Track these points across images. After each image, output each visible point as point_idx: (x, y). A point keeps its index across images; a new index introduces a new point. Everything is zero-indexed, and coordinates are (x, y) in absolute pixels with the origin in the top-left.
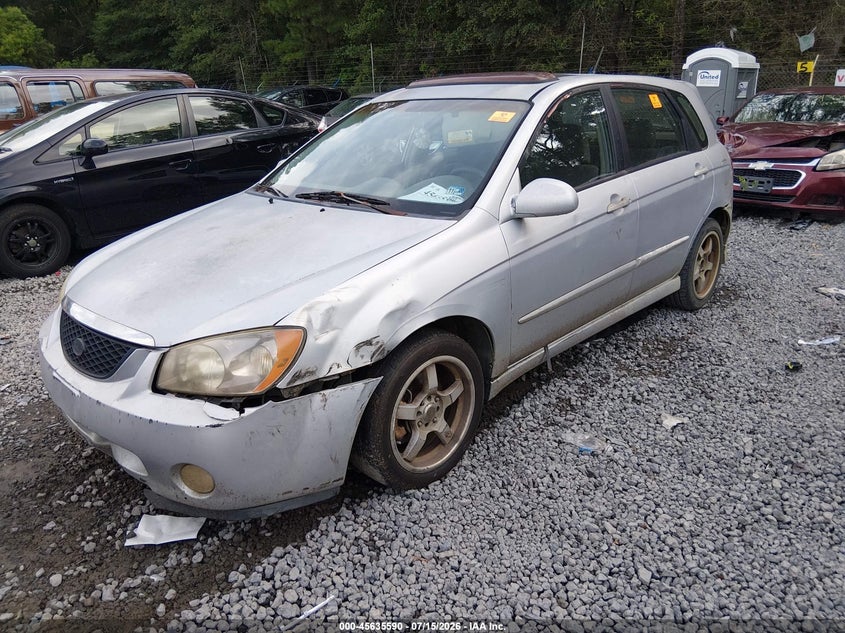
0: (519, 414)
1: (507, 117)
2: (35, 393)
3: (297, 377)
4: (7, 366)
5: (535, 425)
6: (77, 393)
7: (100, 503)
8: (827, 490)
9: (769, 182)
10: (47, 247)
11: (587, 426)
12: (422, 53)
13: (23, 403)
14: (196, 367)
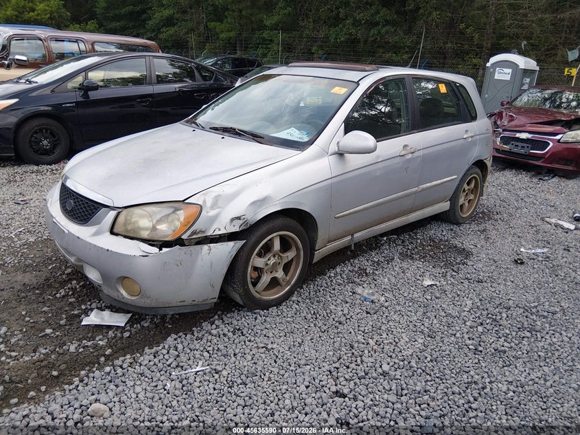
0: (332, 275)
1: (342, 91)
2: (40, 235)
3: (194, 233)
4: (23, 217)
5: (341, 282)
6: (66, 232)
7: (73, 300)
8: (510, 336)
9: (528, 147)
10: (54, 147)
11: (373, 286)
12: (315, 40)
13: (32, 240)
14: (137, 222)
